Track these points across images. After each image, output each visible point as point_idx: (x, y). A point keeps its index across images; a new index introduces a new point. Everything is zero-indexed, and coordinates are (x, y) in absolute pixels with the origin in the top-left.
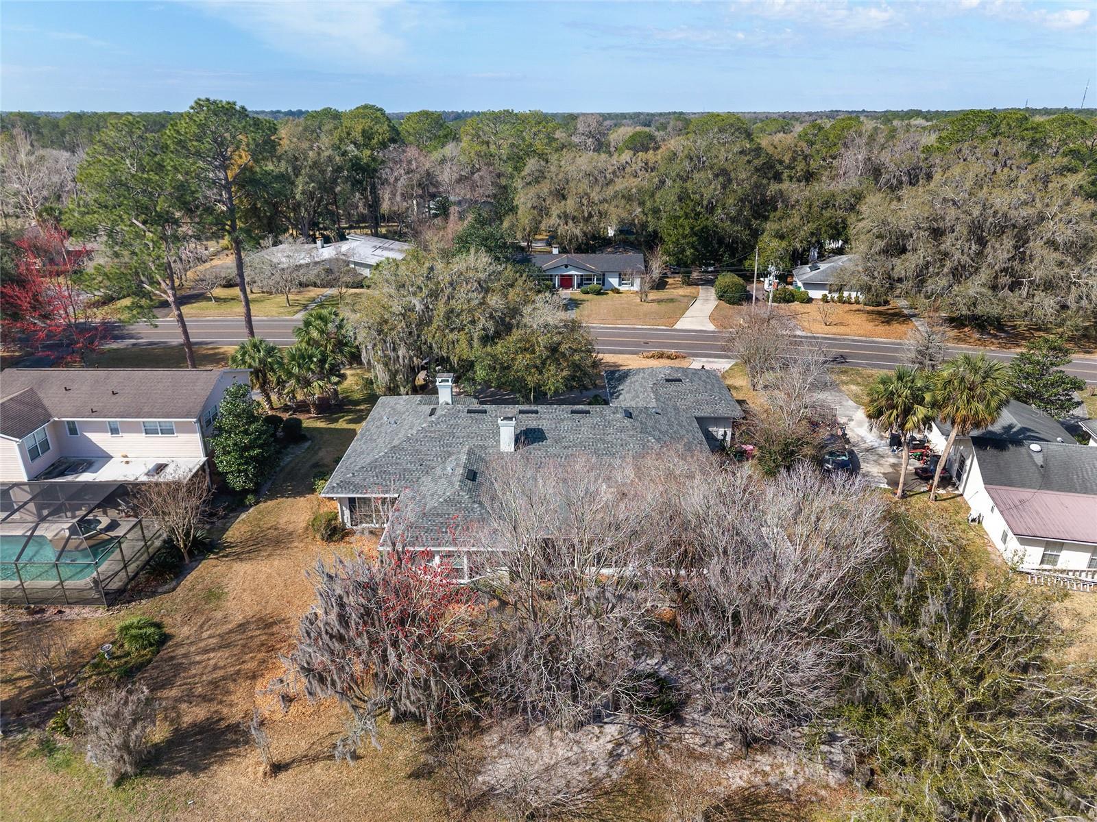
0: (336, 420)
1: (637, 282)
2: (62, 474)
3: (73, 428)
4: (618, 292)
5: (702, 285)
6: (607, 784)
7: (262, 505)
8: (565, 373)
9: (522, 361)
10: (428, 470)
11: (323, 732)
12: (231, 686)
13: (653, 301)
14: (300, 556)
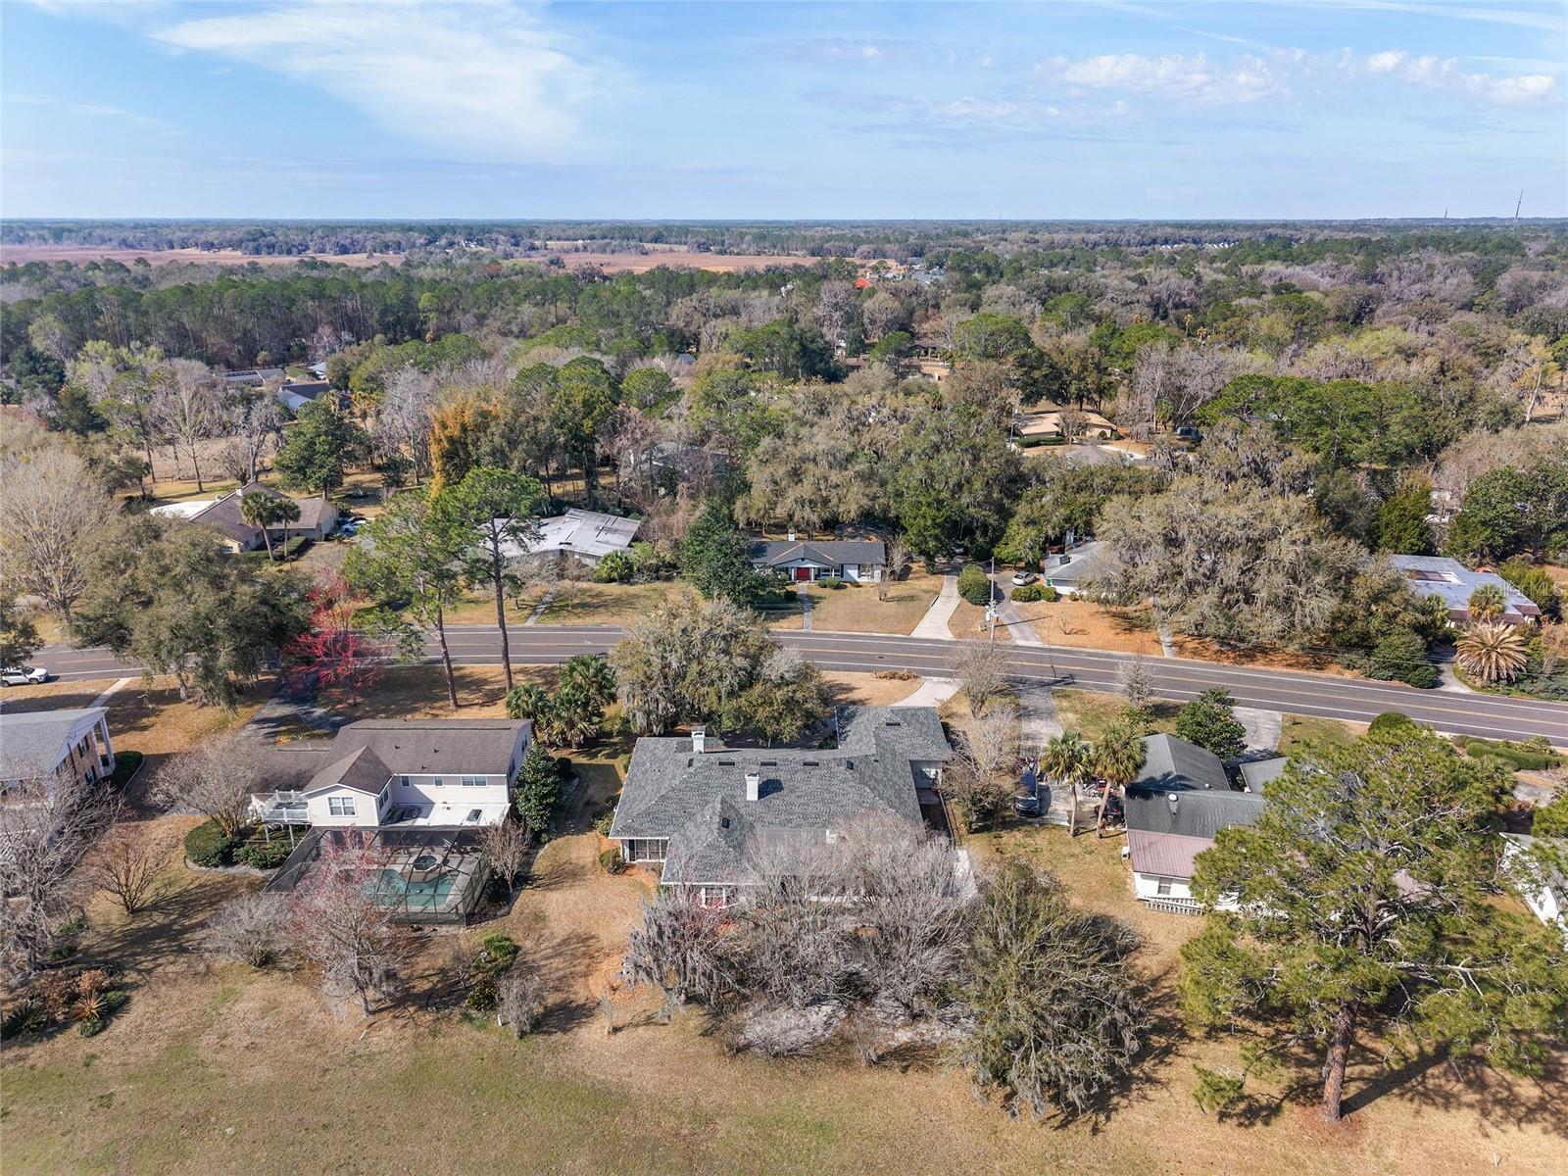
0: (594, 755)
1: (877, 572)
2: (401, 819)
3: (406, 782)
4: (858, 585)
5: (947, 573)
6: (822, 1040)
7: (554, 842)
8: (799, 723)
9: (762, 714)
10: (691, 816)
11: (640, 1010)
12: (572, 982)
13: (892, 599)
14: (595, 886)
